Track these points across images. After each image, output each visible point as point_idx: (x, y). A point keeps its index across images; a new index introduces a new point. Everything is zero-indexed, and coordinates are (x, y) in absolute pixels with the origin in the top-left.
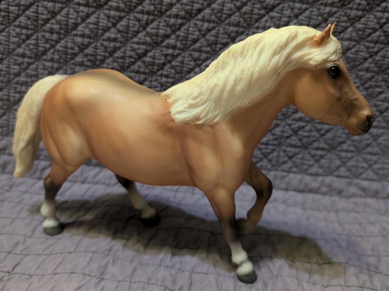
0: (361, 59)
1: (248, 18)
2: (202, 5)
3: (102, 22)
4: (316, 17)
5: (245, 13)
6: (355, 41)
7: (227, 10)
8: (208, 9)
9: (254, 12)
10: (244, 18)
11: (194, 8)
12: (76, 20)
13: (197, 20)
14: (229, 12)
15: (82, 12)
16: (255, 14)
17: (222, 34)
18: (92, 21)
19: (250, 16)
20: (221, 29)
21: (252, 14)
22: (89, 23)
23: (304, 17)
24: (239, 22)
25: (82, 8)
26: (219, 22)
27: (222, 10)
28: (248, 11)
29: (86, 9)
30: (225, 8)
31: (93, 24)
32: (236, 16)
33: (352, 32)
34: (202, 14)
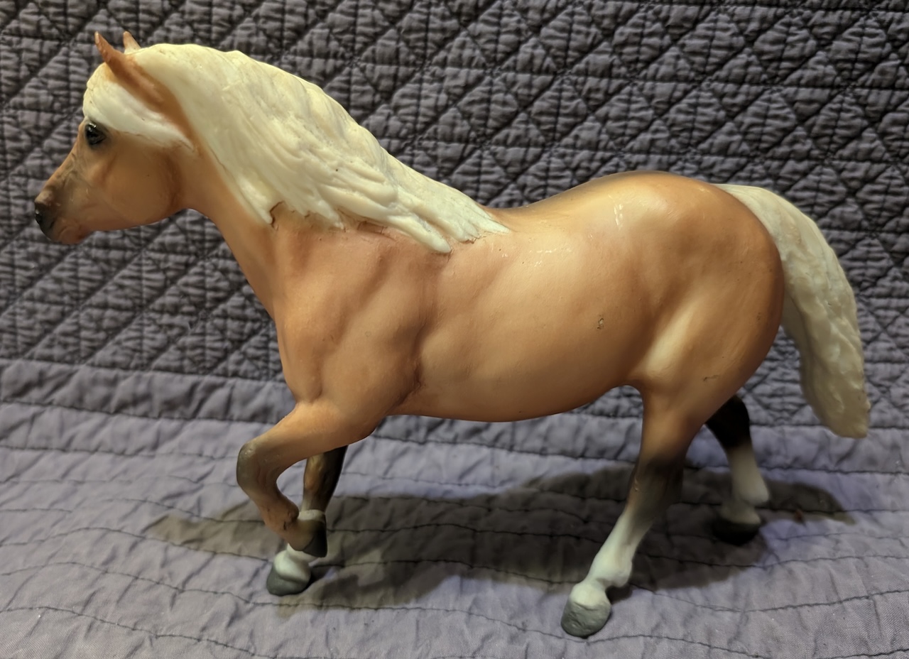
0: (706, 123)
1: (418, 40)
2: (306, 16)
3: (75, 72)
4: (583, 28)
5: (410, 30)
6: (687, 80)
7: (365, 25)
8: (320, 25)
9: (431, 26)
10: (407, 42)
11: (287, 25)
12: (18, 70)
13: (295, 53)
14: (370, 30)
15: (29, 50)
16: (434, 31)
17: (357, 83)
18: (52, 72)
19: (422, 34)
20: (355, 70)
21: (427, 30)
22: (47, 76)
23: (555, 28)
24: (398, 51)
25: (26, 42)
26: (347, 55)
27: (354, 24)
28: (415, 24)
29: (36, 45)
30: (360, 20)
31: (57, 78)
32: (390, 39)
33: (678, 58)
34: (307, 37)
